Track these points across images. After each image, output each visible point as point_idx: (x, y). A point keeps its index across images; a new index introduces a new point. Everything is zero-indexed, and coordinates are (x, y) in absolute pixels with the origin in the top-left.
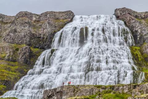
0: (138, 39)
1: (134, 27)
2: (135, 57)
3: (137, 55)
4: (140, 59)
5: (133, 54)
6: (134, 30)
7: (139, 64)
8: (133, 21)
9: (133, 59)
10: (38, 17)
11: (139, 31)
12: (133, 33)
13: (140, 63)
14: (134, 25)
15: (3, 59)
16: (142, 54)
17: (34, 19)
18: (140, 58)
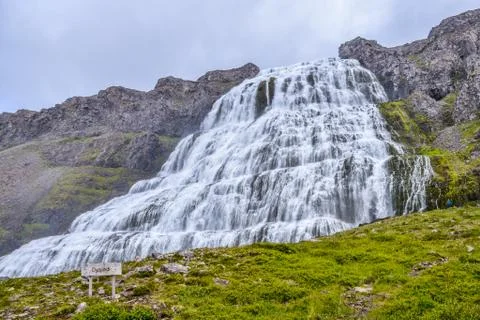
0: (396, 89)
1: (382, 68)
2: (392, 123)
3: (398, 118)
4: (407, 127)
5: (386, 117)
6: (383, 74)
7: (407, 138)
8: (380, 56)
9: (387, 128)
10: (193, 86)
11: (396, 72)
12: (381, 79)
13: (408, 135)
14: (382, 62)
15: (90, 163)
16: (411, 115)
17: (186, 89)
18: (408, 124)
